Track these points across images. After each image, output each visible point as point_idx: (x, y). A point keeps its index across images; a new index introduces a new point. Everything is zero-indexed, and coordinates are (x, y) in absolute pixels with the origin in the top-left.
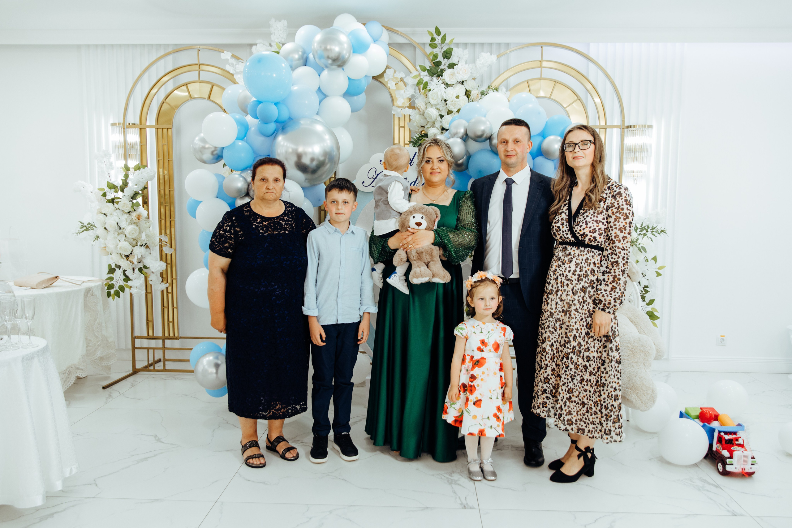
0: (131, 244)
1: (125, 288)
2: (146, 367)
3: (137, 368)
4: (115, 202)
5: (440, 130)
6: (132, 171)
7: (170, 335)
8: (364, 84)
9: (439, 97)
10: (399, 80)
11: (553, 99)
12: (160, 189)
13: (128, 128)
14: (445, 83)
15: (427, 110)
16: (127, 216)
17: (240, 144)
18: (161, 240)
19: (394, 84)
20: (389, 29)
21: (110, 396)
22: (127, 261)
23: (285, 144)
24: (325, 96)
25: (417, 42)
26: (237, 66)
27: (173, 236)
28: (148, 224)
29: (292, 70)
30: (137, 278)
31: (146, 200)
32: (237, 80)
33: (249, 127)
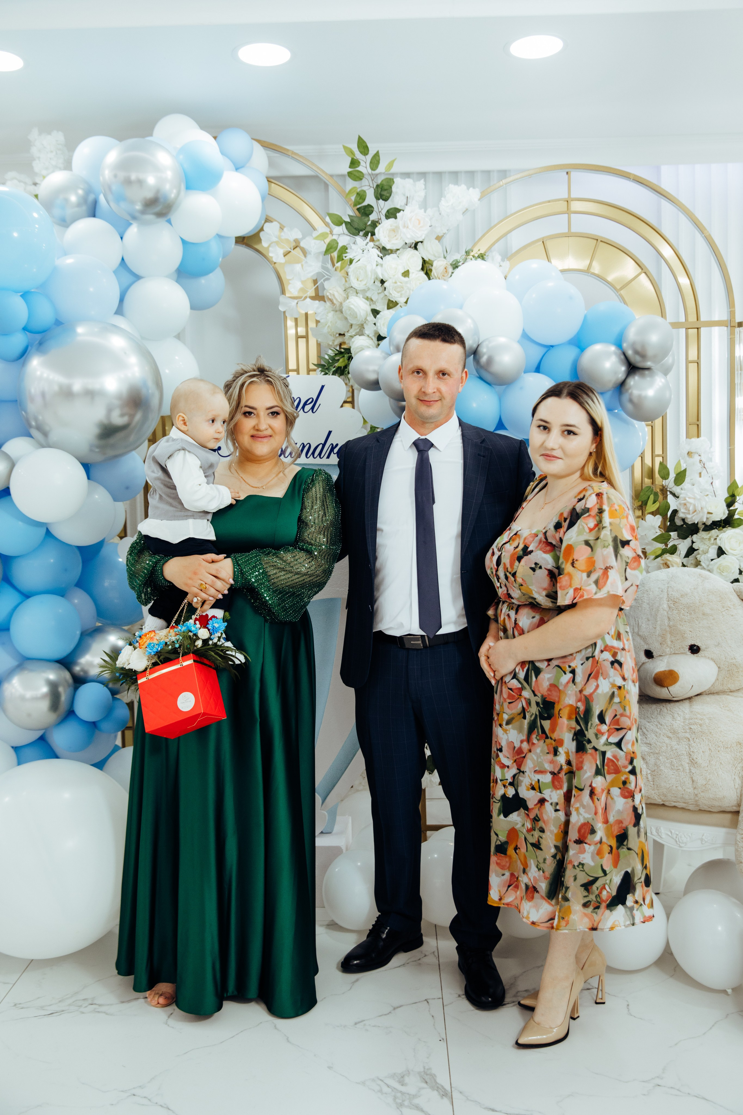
5: (375, 339)
8: (216, 253)
9: (370, 274)
10: (294, 244)
11: (594, 274)
14: (381, 248)
15: (348, 301)
19: (281, 252)
20: (266, 145)
23: (47, 376)
24: (138, 277)
25: (329, 172)
29: (62, 227)
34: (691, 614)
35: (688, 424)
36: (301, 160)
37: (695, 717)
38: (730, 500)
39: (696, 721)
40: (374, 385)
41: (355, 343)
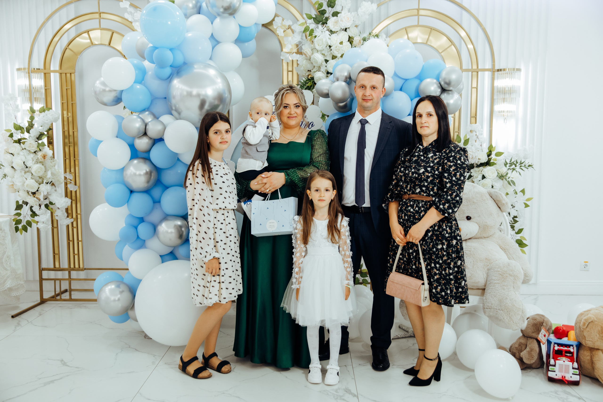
0: (37, 182)
1: (32, 223)
2: (53, 297)
3: (44, 298)
4: (22, 143)
5: (326, 74)
6: (37, 113)
7: (76, 267)
8: (254, 31)
9: (324, 43)
10: (287, 27)
11: (429, 45)
12: (64, 130)
13: (33, 72)
14: (330, 30)
15: (313, 55)
16: (33, 155)
17: (138, 87)
18: (66, 178)
19: (282, 31)
21: (19, 324)
22: (34, 198)
23: (180, 87)
24: (218, 42)
26: (135, 14)
27: (77, 174)
28: (54, 163)
29: (186, 18)
30: (43, 214)
31: (52, 141)
32: (136, 28)
33: (147, 72)
34: (467, 202)
35: (471, 117)
37: (468, 247)
38: (489, 153)
39: (468, 249)
40: (327, 96)
41: (316, 75)
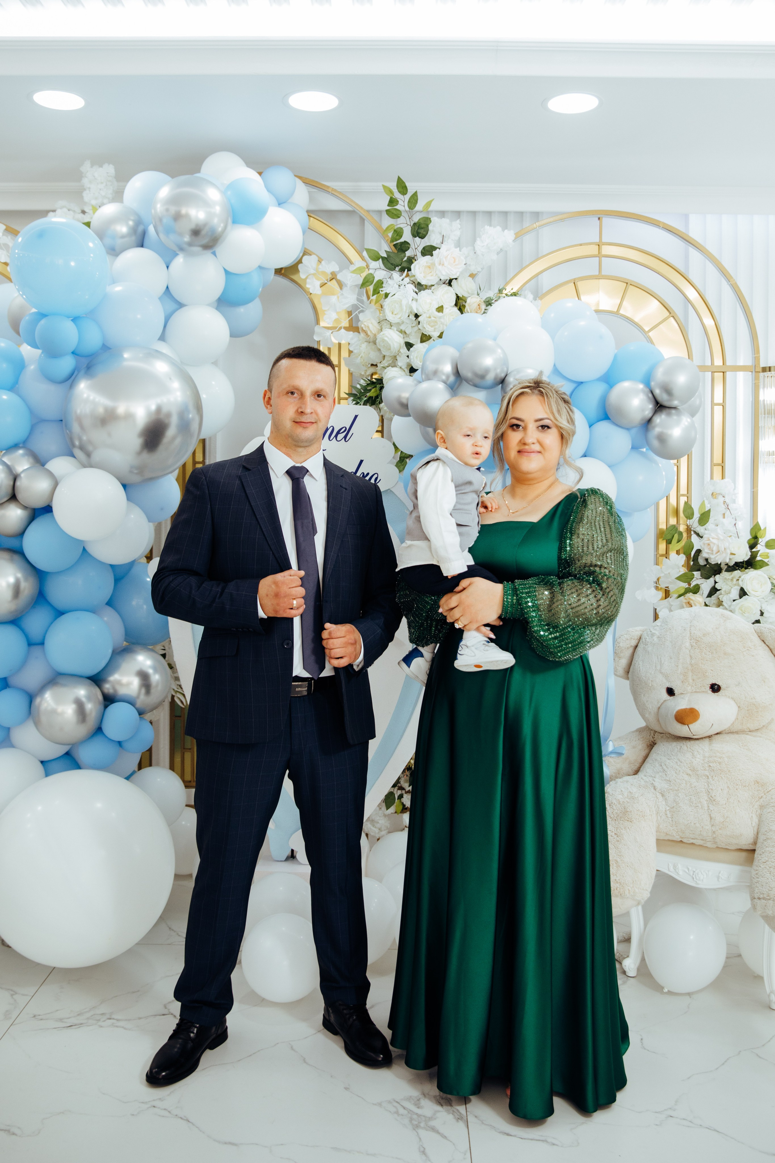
5: (407, 371)
8: (256, 283)
9: (405, 308)
10: (328, 276)
11: (622, 316)
14: (416, 283)
15: (382, 333)
19: (318, 283)
20: (309, 183)
23: (91, 398)
24: (179, 305)
25: (366, 207)
29: (110, 255)
33: (25, 366)
34: (711, 653)
35: (713, 465)
36: (341, 196)
37: (713, 755)
38: (752, 542)
39: (715, 759)
40: (404, 411)
41: (387, 374)
